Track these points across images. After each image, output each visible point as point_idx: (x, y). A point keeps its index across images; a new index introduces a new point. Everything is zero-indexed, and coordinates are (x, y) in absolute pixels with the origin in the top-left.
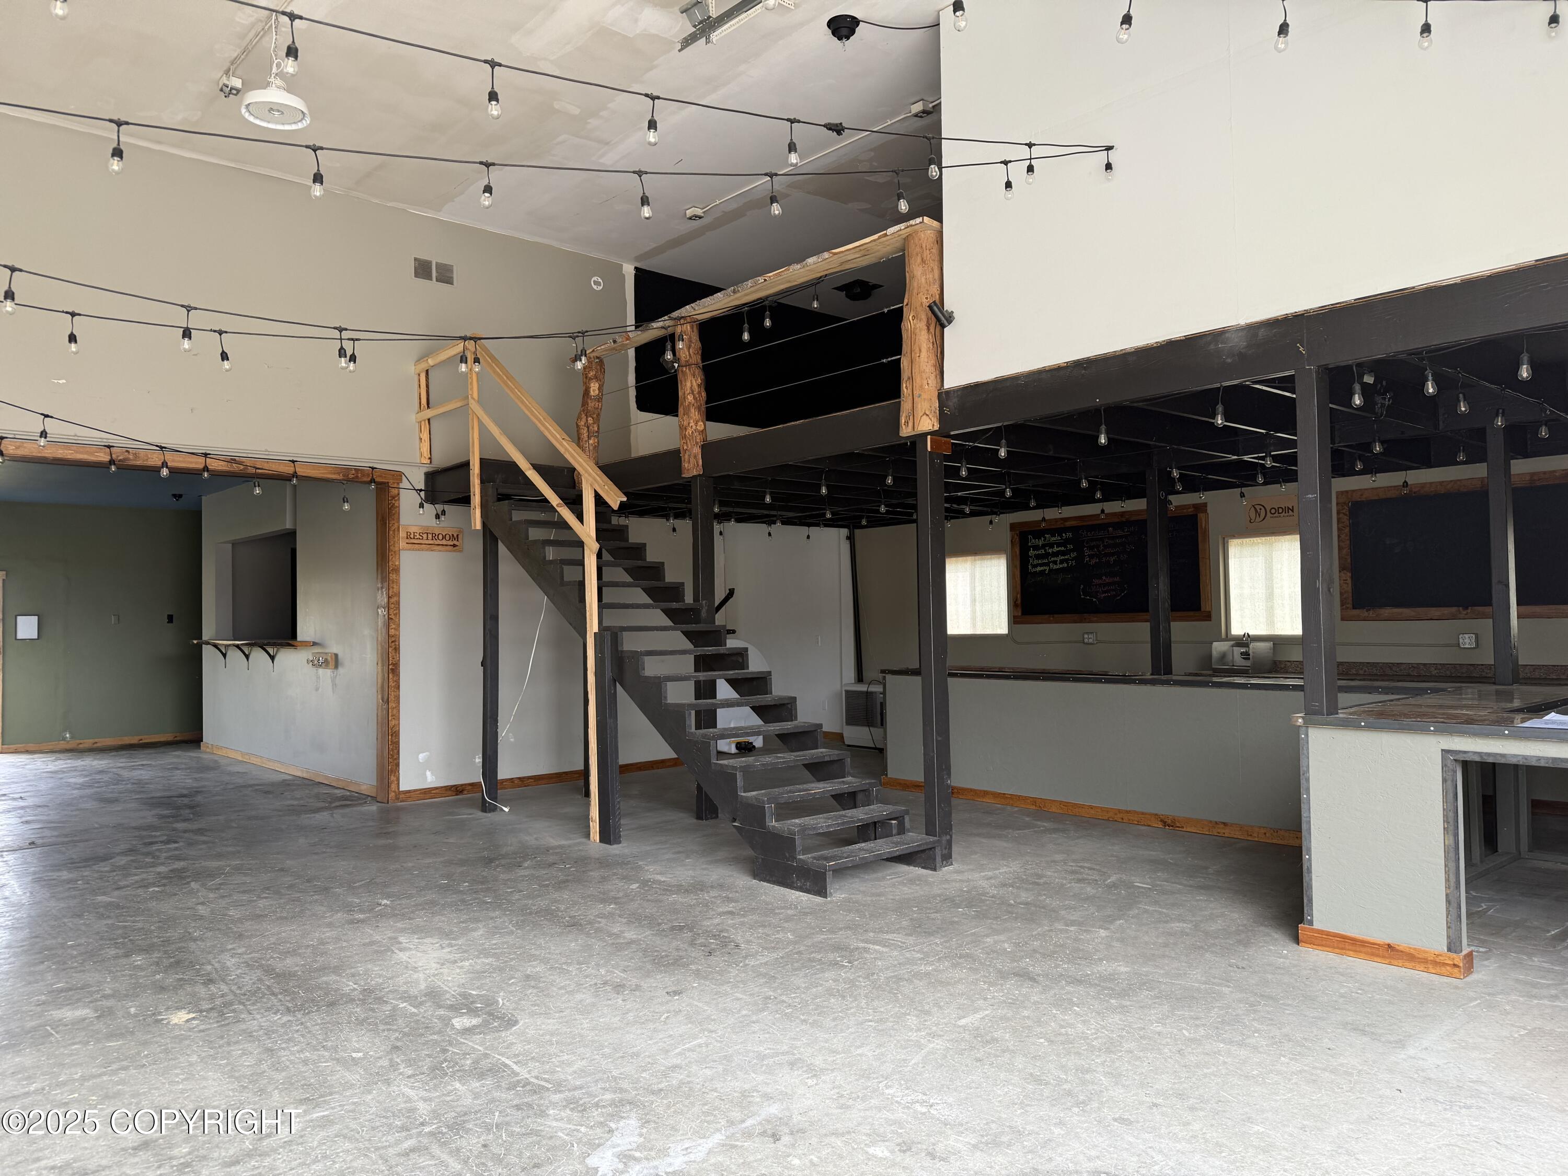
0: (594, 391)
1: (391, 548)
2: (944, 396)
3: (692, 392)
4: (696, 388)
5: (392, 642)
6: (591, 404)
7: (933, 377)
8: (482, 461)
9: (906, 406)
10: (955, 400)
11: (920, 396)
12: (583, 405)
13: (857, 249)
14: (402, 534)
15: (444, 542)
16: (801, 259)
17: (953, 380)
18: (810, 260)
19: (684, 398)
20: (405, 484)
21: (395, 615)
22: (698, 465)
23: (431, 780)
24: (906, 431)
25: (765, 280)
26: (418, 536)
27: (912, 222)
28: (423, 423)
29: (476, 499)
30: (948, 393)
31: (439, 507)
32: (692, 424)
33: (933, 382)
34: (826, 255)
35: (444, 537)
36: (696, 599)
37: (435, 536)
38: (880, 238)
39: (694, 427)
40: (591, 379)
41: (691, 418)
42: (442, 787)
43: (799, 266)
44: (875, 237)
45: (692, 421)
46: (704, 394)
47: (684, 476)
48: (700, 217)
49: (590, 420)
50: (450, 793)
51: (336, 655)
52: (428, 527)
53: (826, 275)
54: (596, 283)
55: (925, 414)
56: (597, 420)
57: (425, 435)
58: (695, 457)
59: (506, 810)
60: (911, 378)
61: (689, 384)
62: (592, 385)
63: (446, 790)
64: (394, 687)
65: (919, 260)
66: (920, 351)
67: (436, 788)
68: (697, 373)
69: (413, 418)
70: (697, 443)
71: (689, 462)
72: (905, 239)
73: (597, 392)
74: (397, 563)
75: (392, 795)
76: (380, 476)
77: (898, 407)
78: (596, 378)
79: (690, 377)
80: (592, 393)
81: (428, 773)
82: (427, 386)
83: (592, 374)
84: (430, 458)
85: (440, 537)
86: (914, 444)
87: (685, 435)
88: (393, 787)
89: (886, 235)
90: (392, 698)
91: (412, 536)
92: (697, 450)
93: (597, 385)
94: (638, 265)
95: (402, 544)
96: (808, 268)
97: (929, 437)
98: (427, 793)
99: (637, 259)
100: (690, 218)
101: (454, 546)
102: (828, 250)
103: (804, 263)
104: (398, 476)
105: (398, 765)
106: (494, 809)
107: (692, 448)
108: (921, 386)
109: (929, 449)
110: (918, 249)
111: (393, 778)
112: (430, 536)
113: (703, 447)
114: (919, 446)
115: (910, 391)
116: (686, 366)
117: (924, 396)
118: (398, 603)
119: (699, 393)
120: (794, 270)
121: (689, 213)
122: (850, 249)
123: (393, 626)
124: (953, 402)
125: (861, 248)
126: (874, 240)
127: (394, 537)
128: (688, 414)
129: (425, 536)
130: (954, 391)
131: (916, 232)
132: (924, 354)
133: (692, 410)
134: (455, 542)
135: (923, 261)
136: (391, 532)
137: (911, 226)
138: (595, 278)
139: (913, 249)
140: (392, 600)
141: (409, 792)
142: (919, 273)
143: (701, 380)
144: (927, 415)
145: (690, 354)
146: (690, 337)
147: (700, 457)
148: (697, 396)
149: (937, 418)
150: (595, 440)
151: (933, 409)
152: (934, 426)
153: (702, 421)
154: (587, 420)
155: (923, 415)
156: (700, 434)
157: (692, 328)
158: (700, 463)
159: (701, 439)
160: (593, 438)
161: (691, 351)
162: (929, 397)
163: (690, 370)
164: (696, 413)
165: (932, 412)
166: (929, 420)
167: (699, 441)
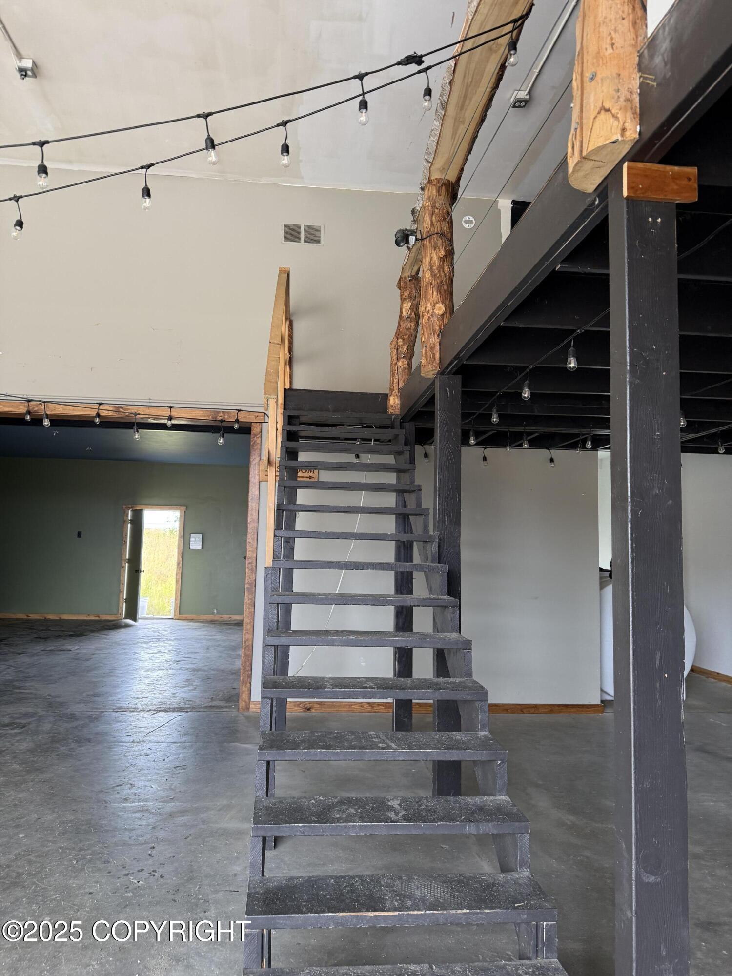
0: (406, 311)
1: (252, 479)
3: (431, 268)
4: (437, 262)
6: (403, 325)
8: (285, 391)
9: (574, 115)
11: (594, 76)
22: (434, 359)
30: (654, 39)
32: (429, 308)
39: (431, 311)
40: (405, 299)
41: (429, 300)
48: (526, 102)
49: (400, 342)
54: (467, 222)
55: (603, 108)
56: (407, 342)
58: (432, 349)
62: (405, 305)
70: (434, 331)
71: (425, 357)
73: (409, 312)
74: (257, 493)
75: (242, 705)
76: (245, 417)
79: (430, 250)
80: (404, 314)
82: (290, 336)
83: (406, 294)
87: (422, 323)
88: (244, 697)
92: (434, 340)
93: (410, 304)
94: (515, 198)
95: (262, 476)
97: (624, 170)
100: (515, 106)
101: (310, 478)
104: (257, 416)
107: (429, 338)
109: (626, 193)
111: (243, 688)
114: (610, 198)
116: (426, 238)
123: (251, 549)
127: (255, 470)
128: (425, 296)
130: (662, 28)
133: (430, 291)
134: (311, 475)
136: (253, 466)
138: (467, 218)
140: (250, 526)
143: (445, 252)
144: (608, 110)
145: (432, 222)
146: (435, 202)
147: (438, 348)
148: (437, 271)
149: (635, 113)
150: (403, 362)
151: (624, 93)
152: (624, 130)
153: (442, 303)
154: (397, 342)
155: (599, 113)
156: (438, 320)
157: (439, 191)
158: (438, 356)
159: (439, 325)
160: (401, 360)
161: (434, 218)
162: (615, 71)
163: (430, 242)
164: (435, 293)
165: (622, 99)
166: (612, 120)
167: (437, 328)
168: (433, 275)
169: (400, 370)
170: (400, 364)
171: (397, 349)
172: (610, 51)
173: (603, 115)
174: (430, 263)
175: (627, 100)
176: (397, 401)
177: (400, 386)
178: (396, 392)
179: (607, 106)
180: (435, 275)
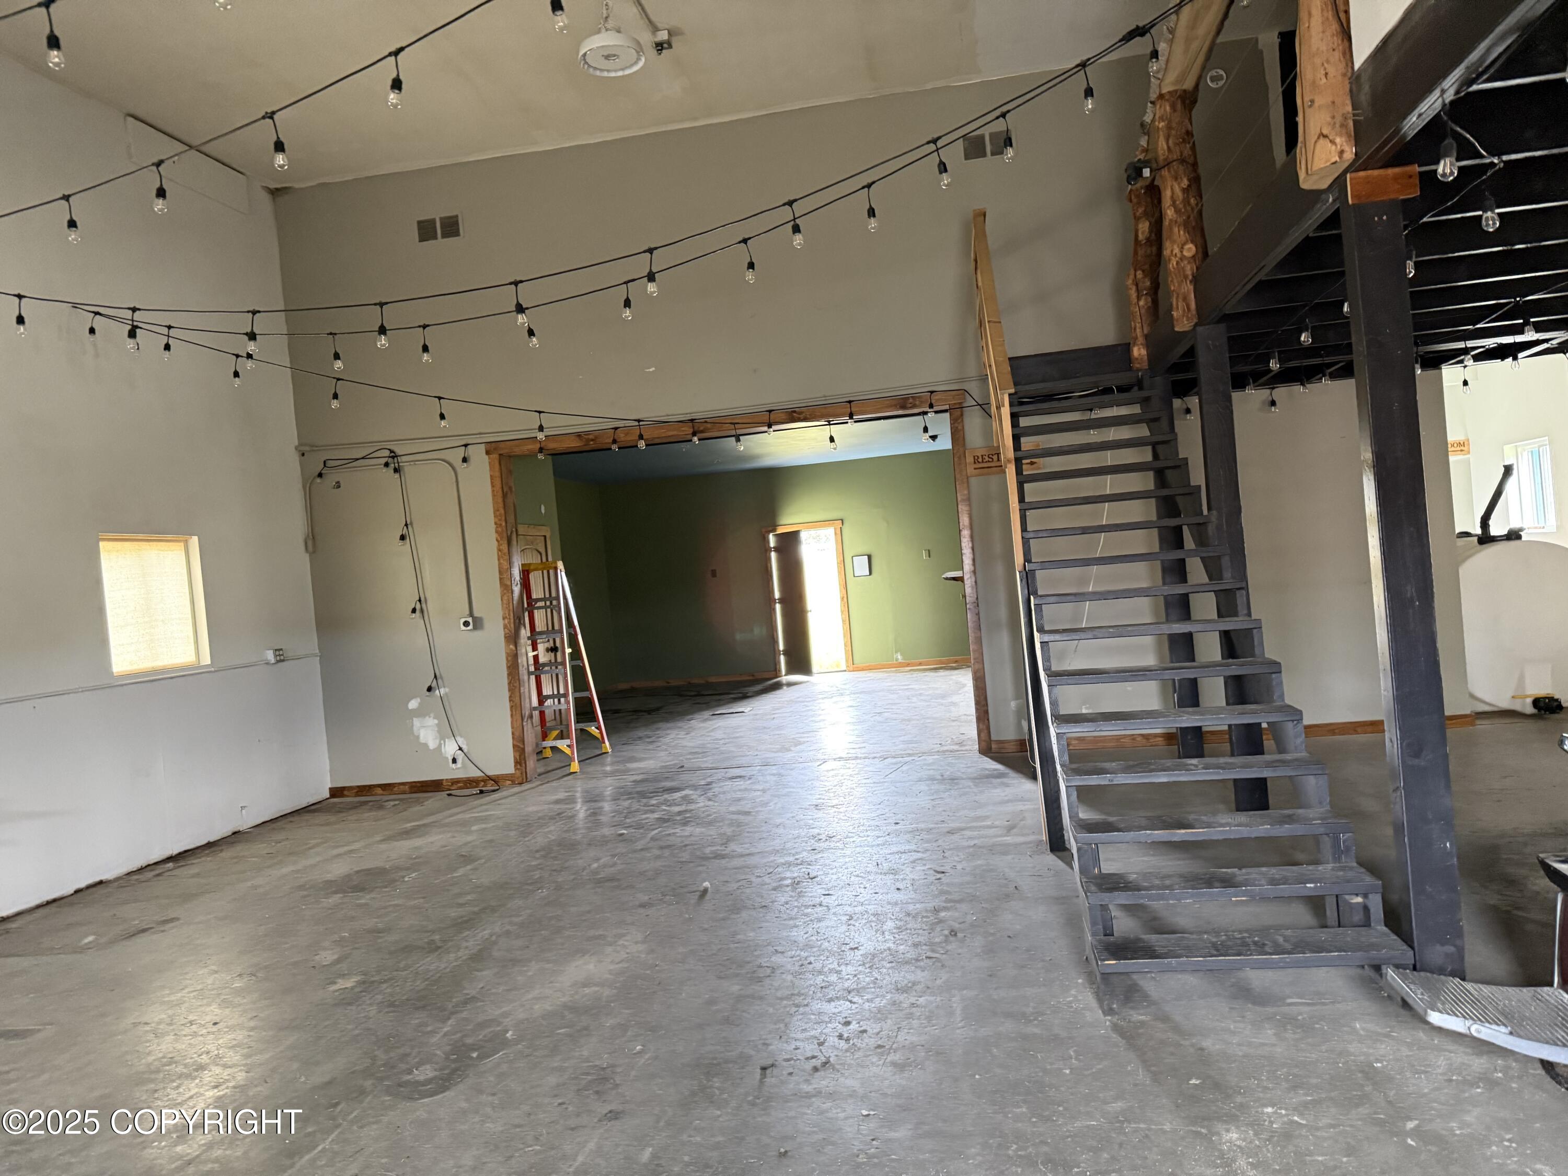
0: (1143, 233)
1: (958, 476)
2: (1354, 82)
4: (1180, 194)
6: (1141, 252)
7: (1337, 53)
11: (1312, 103)
14: (969, 459)
19: (1165, 214)
20: (968, 402)
22: (1189, 309)
24: (1302, 179)
26: (987, 459)
30: (1362, 72)
32: (1176, 250)
33: (1337, 65)
39: (1179, 254)
41: (1175, 242)
45: (1175, 247)
47: (1177, 331)
49: (1139, 275)
54: (1215, 78)
58: (1185, 299)
60: (1301, 75)
62: (1141, 225)
64: (974, 627)
68: (1181, 172)
70: (1186, 277)
73: (1147, 234)
74: (966, 493)
75: (983, 745)
76: (939, 399)
78: (1146, 214)
79: (1170, 182)
80: (1141, 237)
87: (1170, 269)
88: (984, 735)
90: (972, 639)
91: (980, 460)
92: (1187, 288)
95: (970, 470)
97: (1348, 179)
98: (1022, 744)
104: (960, 395)
105: (986, 713)
107: (1180, 285)
109: (1352, 201)
111: (981, 726)
113: (1195, 281)
116: (1164, 167)
117: (1319, 100)
119: (1185, 200)
127: (960, 464)
128: (1170, 238)
129: (995, 457)
130: (1369, 64)
133: (1176, 230)
136: (957, 460)
138: (1212, 73)
141: (1003, 741)
143: (1189, 180)
144: (1325, 136)
145: (1169, 147)
146: (1170, 122)
147: (1192, 296)
148: (1181, 206)
149: (1349, 136)
150: (1146, 300)
151: (1339, 119)
152: (1341, 152)
153: (1192, 242)
154: (1135, 276)
155: (1319, 138)
156: (1189, 263)
157: (1173, 107)
158: (1193, 305)
159: (1192, 269)
160: (1143, 298)
161: (1171, 142)
162: (1330, 99)
163: (1169, 171)
164: (1182, 232)
165: (1337, 126)
166: (1330, 145)
167: (1189, 272)
168: (1177, 211)
169: (1143, 311)
170: (1142, 303)
171: (1137, 285)
172: (1324, 80)
173: (1322, 141)
174: (1172, 197)
175: (1342, 126)
176: (1144, 352)
177: (1146, 332)
178: (1141, 340)
179: (1325, 132)
180: (1180, 210)
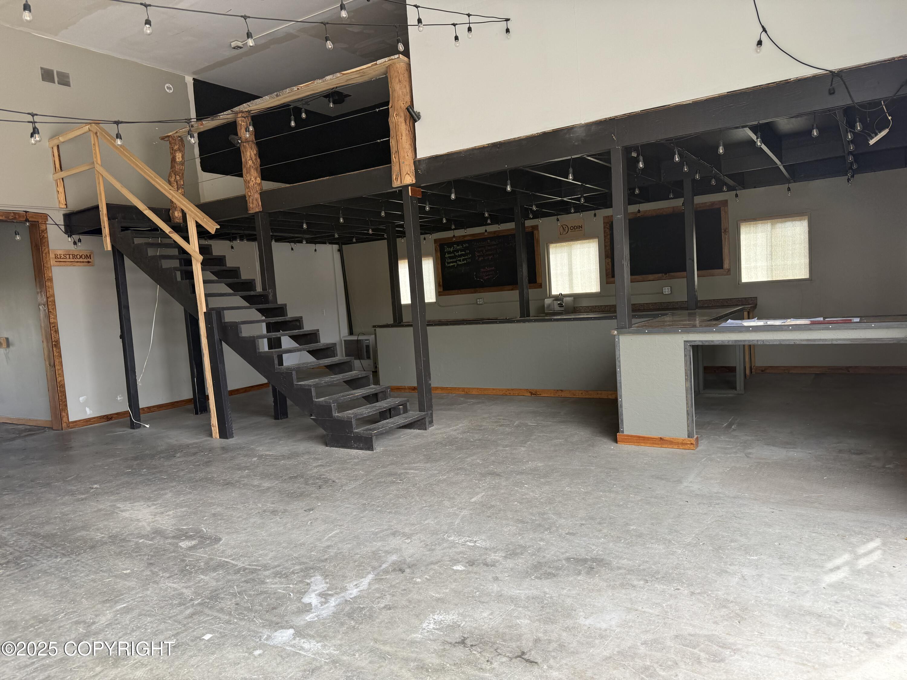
0: (179, 158)
1: (45, 265)
2: (417, 163)
3: (251, 159)
4: (254, 156)
5: (53, 327)
6: (177, 167)
7: (410, 151)
8: (107, 205)
9: (395, 169)
10: (424, 165)
11: (404, 163)
12: (172, 168)
13: (358, 72)
14: (52, 256)
15: (81, 260)
16: (321, 76)
17: (422, 154)
18: (328, 78)
19: (246, 162)
20: (50, 221)
21: (53, 309)
22: (258, 205)
23: (89, 413)
24: (396, 184)
25: (298, 89)
26: (63, 257)
27: (392, 57)
28: (58, 181)
29: (106, 231)
30: (420, 161)
31: (76, 237)
32: (253, 179)
33: (410, 154)
34: (338, 75)
35: (81, 257)
36: (264, 289)
37: (74, 256)
38: (372, 66)
39: (254, 181)
40: (176, 151)
41: (252, 175)
42: (97, 417)
43: (320, 81)
44: (369, 65)
45: (252, 177)
46: (259, 160)
47: (250, 212)
48: (241, 48)
49: (178, 178)
50: (103, 420)
51: (7, 339)
52: (69, 250)
53: (337, 87)
54: (168, 88)
55: (407, 173)
56: (182, 178)
57: (61, 188)
58: (256, 200)
59: (148, 426)
60: (397, 152)
61: (248, 154)
62: (177, 154)
63: (101, 419)
64: (58, 356)
65: (397, 80)
66: (402, 135)
67: (94, 418)
68: (253, 147)
69: (51, 177)
70: (257, 191)
71: (253, 203)
72: (387, 67)
73: (181, 159)
74: (50, 275)
75: (64, 425)
76: (32, 217)
77: (390, 169)
78: (179, 150)
79: (249, 150)
80: (177, 160)
81: (87, 409)
82: (59, 156)
83: (176, 147)
84: (66, 205)
85: (78, 257)
86: (400, 191)
87: (249, 186)
88: (65, 419)
89: (376, 64)
90: (57, 363)
91: (59, 257)
92: (257, 196)
93: (180, 155)
94: (196, 77)
95: (53, 262)
96: (326, 82)
97: (410, 187)
98: (88, 421)
99: (194, 73)
100: (234, 48)
101: (89, 262)
102: (339, 71)
103: (324, 79)
104: (45, 217)
105: (66, 405)
106: (139, 426)
107: (254, 194)
108: (404, 157)
109: (410, 195)
110: (396, 74)
111: (63, 414)
112: (71, 256)
113: (261, 194)
114: (404, 193)
115: (397, 159)
116: (246, 142)
117: (406, 163)
118: (54, 301)
119: (256, 159)
120: (317, 83)
121: (233, 44)
122: (353, 72)
123: (52, 317)
124: (423, 166)
125: (361, 71)
126: (369, 67)
127: (46, 258)
128: (249, 173)
129: (68, 256)
130: (423, 160)
131: (394, 63)
132: (404, 138)
133: (252, 170)
134: (89, 260)
135: (400, 81)
136: (44, 255)
137: (392, 59)
138: (167, 85)
139: (393, 74)
140: (49, 300)
141: (76, 422)
142: (398, 88)
143: (256, 151)
147: (260, 200)
149: (414, 176)
151: (411, 170)
152: (412, 179)
153: (259, 177)
156: (258, 186)
162: (409, 163)
164: (255, 172)
166: (410, 177)
171: (177, 182)
173: (407, 175)
175: (412, 173)
179: (409, 173)
